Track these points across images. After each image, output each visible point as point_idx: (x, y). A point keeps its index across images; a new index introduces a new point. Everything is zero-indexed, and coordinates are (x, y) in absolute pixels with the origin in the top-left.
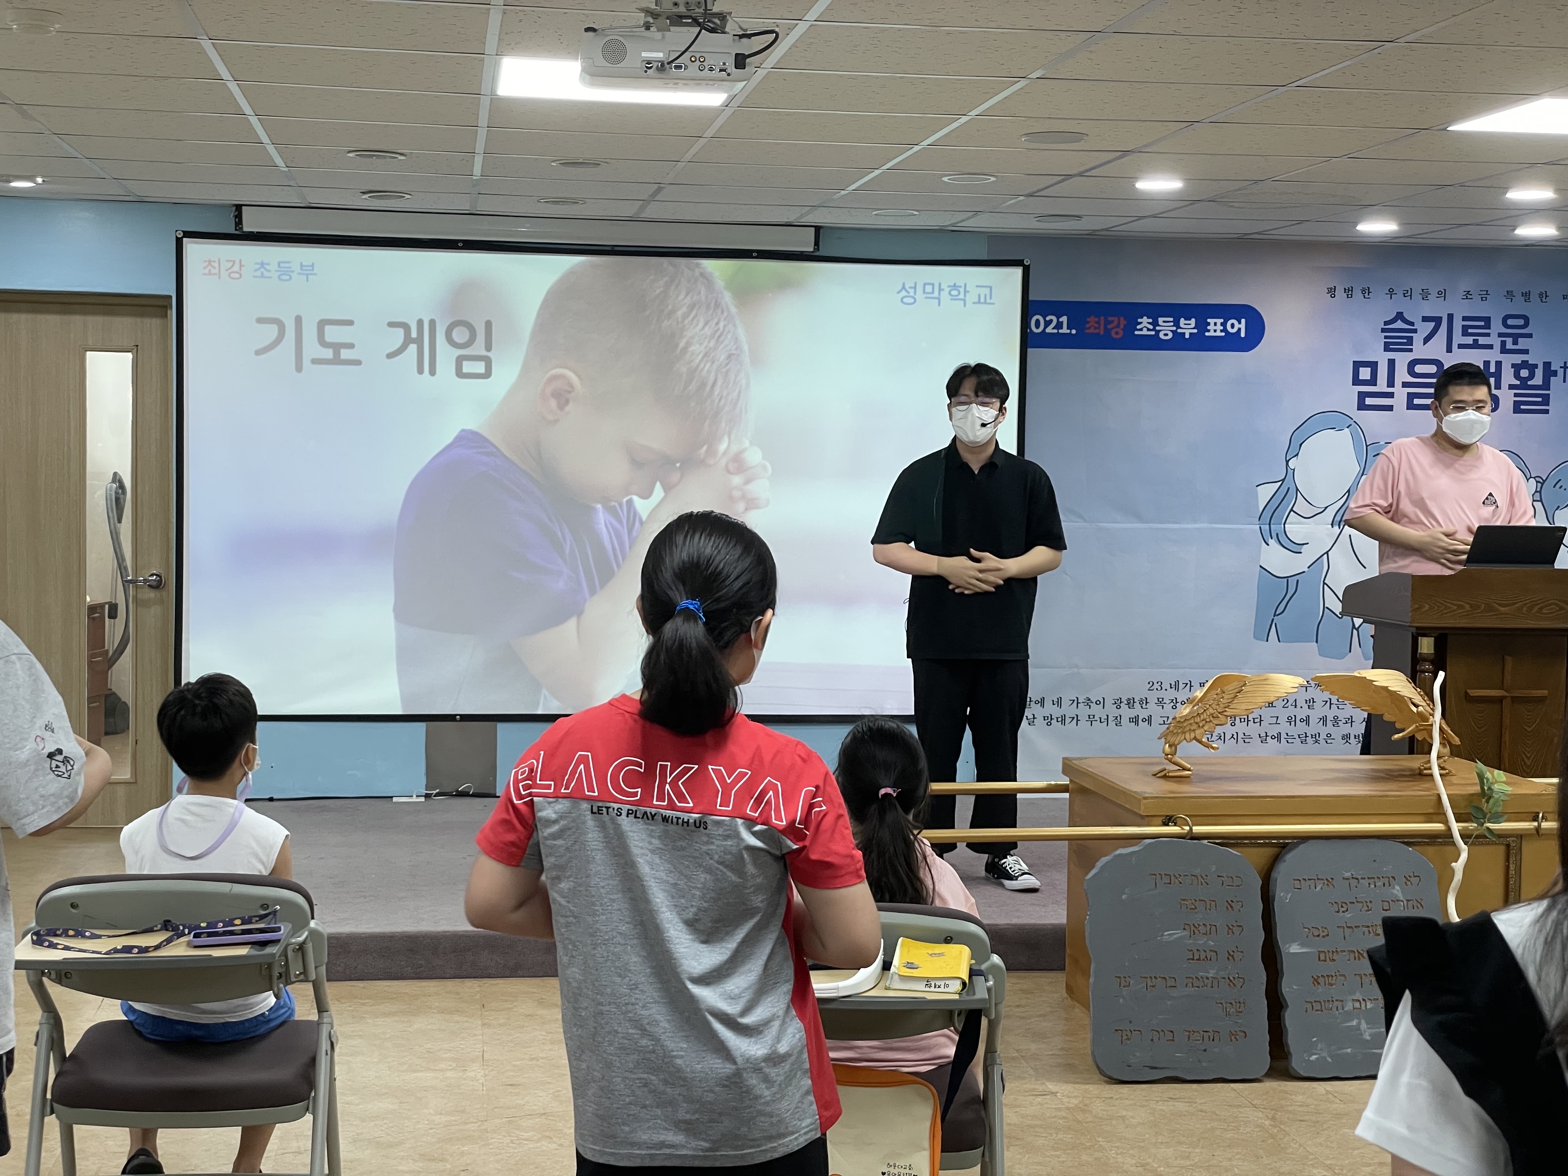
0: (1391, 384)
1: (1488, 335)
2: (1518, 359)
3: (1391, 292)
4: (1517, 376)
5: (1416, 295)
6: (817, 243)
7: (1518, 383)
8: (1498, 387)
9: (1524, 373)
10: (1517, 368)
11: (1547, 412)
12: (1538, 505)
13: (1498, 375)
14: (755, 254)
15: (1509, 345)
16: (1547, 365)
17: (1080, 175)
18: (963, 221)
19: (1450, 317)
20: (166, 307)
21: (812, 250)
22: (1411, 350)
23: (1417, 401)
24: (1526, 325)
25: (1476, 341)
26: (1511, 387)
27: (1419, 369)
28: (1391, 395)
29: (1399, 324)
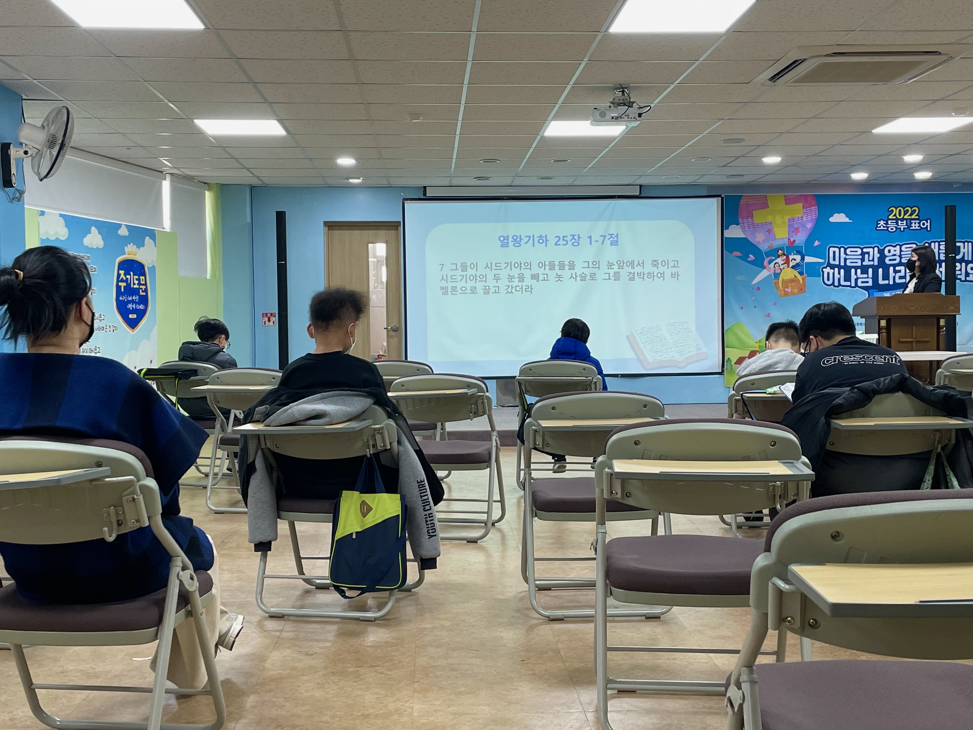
6: (640, 191)
14: (616, 197)
17: (743, 156)
18: (698, 179)
20: (397, 226)
21: (638, 194)
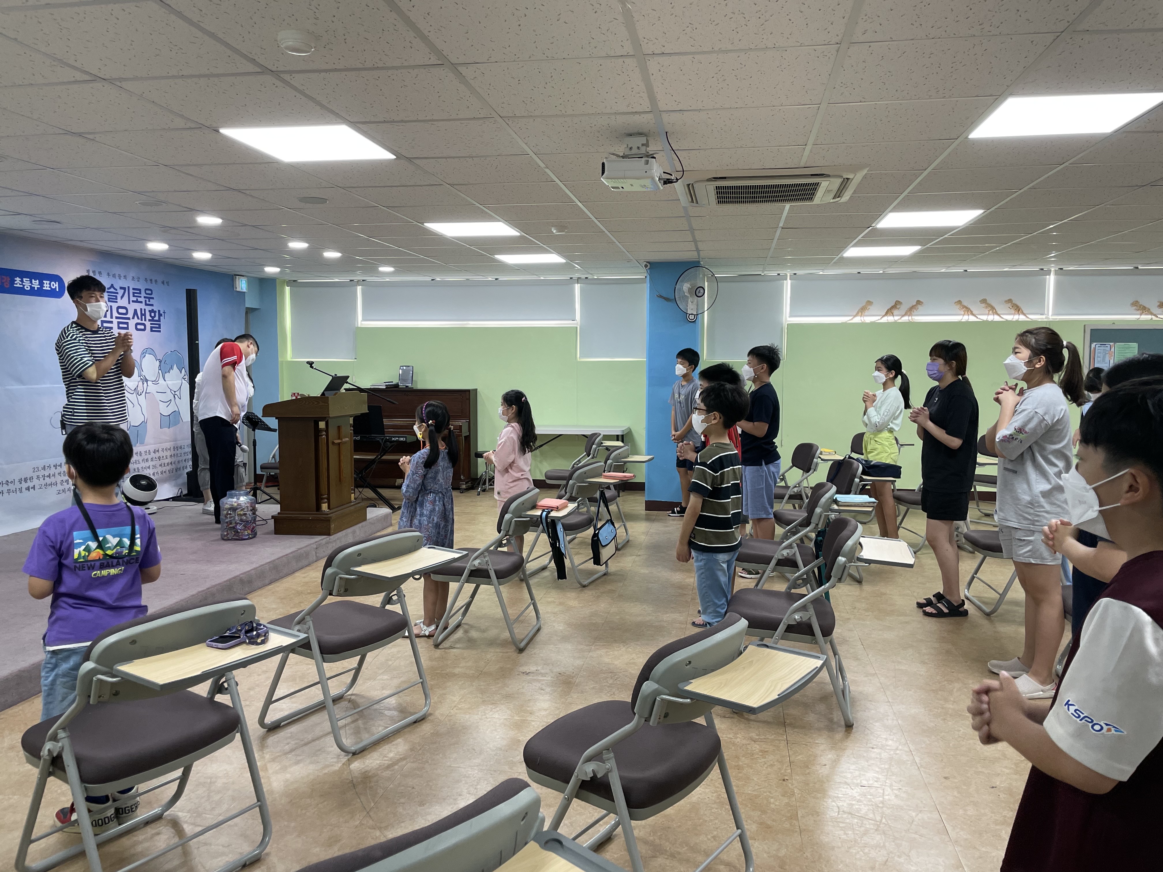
0: (112, 317)
1: (140, 297)
2: (150, 308)
3: (108, 274)
4: (151, 316)
5: (117, 277)
7: (151, 318)
8: (145, 320)
9: (153, 314)
10: (151, 312)
11: (160, 331)
12: (160, 371)
13: (145, 315)
15: (148, 303)
16: (159, 311)
19: (129, 287)
22: (117, 302)
23: (121, 325)
24: (151, 294)
25: (137, 299)
26: (149, 320)
27: (121, 311)
28: (111, 322)
29: (112, 290)
